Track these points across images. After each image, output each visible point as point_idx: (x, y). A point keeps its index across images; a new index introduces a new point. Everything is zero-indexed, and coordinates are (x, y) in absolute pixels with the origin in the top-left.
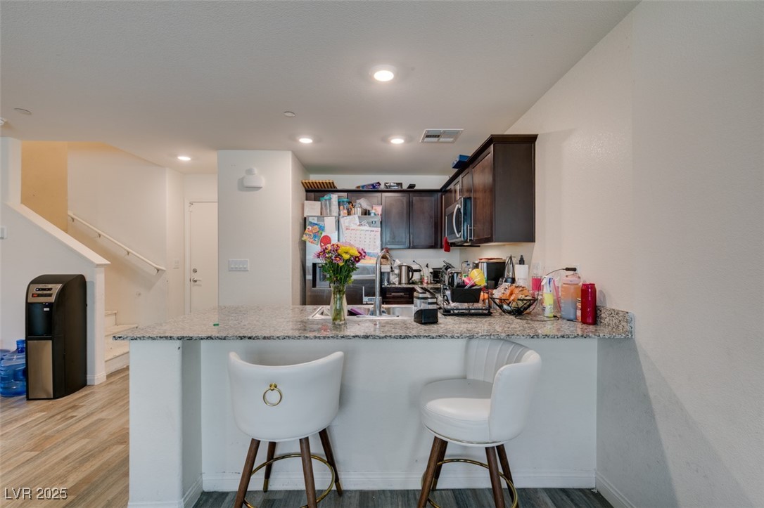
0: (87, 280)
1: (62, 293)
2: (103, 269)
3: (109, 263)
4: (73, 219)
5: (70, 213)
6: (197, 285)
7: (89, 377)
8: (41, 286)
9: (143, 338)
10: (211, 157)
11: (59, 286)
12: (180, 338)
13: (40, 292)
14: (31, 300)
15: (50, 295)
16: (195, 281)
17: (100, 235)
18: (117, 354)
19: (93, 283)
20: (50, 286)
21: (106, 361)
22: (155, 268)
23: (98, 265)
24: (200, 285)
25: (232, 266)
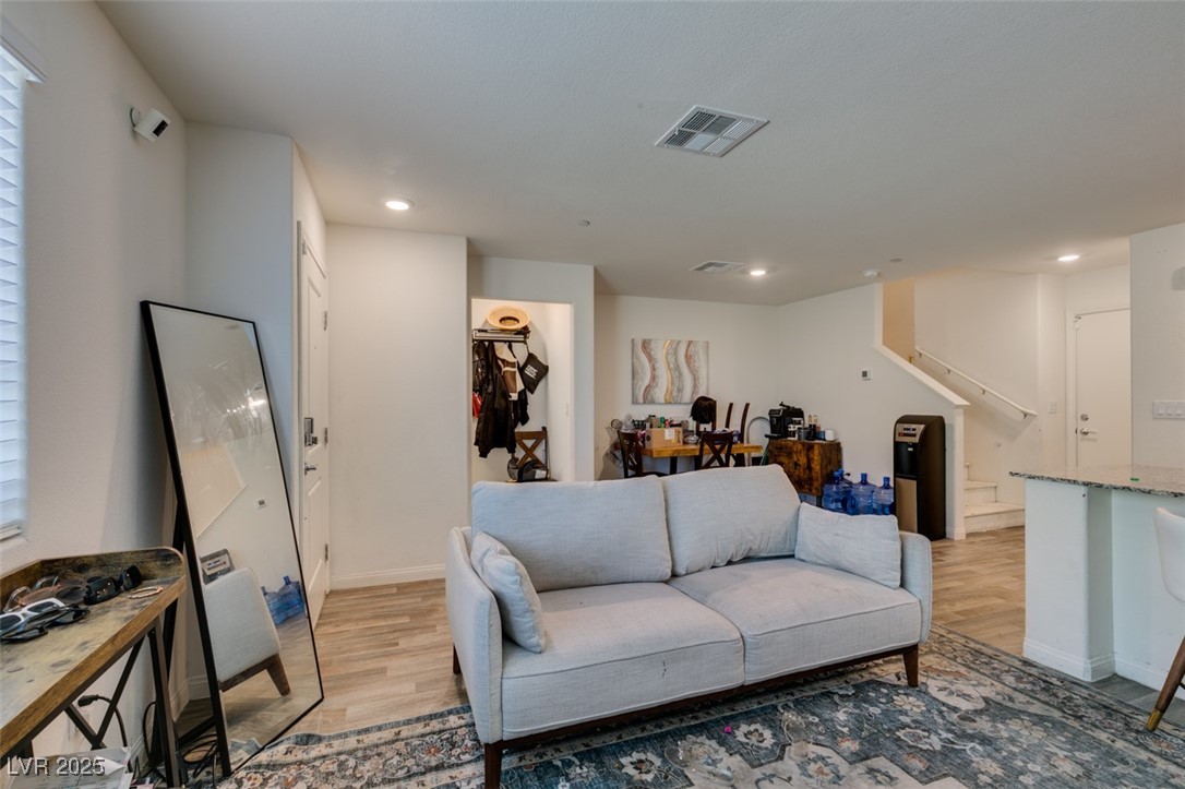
0: (946, 422)
1: (924, 434)
2: (961, 411)
3: (967, 403)
4: (920, 354)
5: (918, 348)
6: (1089, 440)
7: (948, 529)
8: (906, 426)
9: (1041, 478)
10: (1121, 246)
11: (922, 426)
12: (1086, 484)
13: (906, 432)
14: (899, 439)
15: (914, 435)
16: (1086, 433)
17: (949, 371)
18: (977, 513)
19: (952, 426)
20: (914, 426)
21: (966, 517)
22: (1022, 412)
23: (958, 407)
24: (1095, 440)
25: (1161, 412)
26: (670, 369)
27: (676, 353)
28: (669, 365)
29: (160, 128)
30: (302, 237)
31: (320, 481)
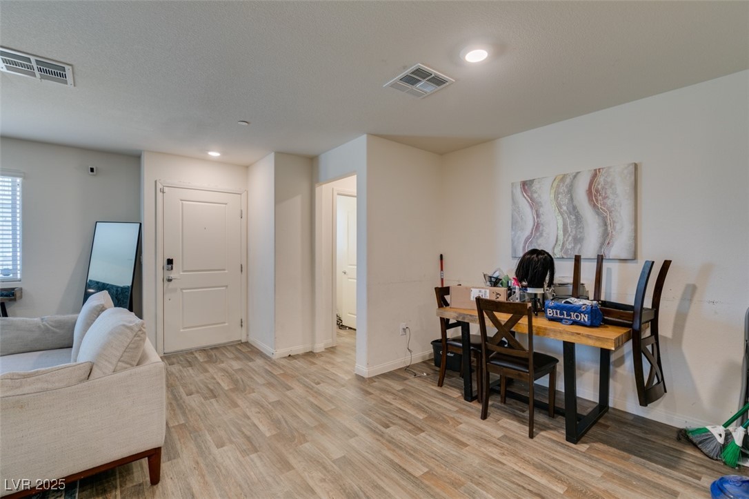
26: (562, 214)
27: (571, 191)
28: (559, 206)
29: (92, 170)
30: (159, 186)
31: (224, 288)
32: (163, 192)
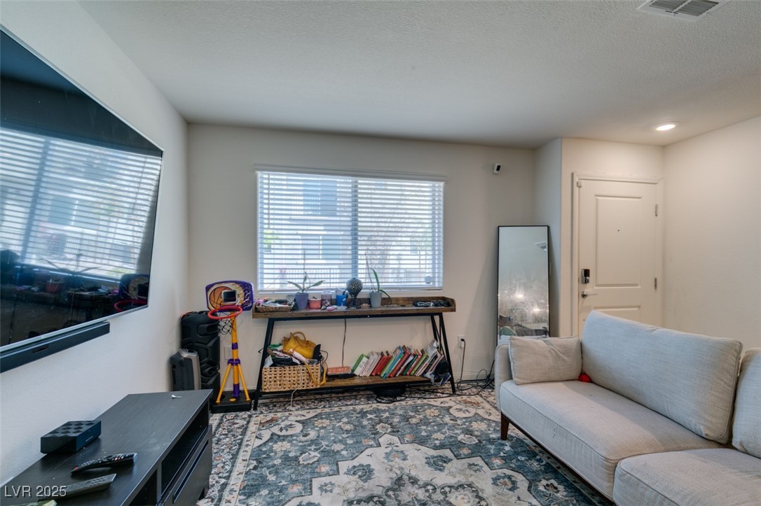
29: (498, 168)
30: (576, 179)
31: (637, 309)
32: (580, 187)
